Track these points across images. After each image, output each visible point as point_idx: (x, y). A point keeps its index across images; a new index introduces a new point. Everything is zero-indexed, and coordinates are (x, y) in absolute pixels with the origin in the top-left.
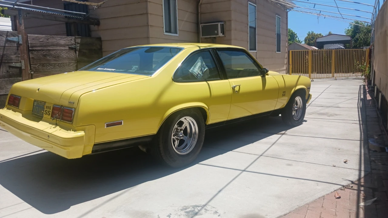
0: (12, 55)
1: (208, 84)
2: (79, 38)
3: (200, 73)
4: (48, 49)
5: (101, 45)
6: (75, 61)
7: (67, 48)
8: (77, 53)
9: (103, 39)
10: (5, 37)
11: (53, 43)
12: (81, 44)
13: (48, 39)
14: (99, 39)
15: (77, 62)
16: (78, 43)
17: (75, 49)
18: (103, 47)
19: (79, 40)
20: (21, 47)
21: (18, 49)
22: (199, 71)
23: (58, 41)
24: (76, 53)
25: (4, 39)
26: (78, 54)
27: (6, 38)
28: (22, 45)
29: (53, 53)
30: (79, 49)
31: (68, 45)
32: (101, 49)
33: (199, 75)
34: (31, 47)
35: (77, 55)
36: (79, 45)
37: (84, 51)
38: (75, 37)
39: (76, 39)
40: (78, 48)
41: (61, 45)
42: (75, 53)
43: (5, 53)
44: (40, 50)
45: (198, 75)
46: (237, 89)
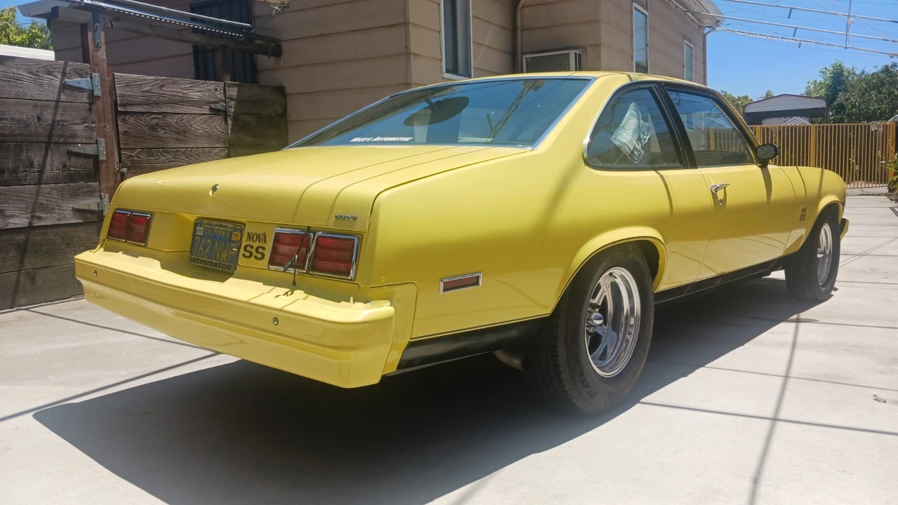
0: (77, 124)
1: (662, 176)
2: (233, 86)
3: (639, 147)
4: (161, 110)
5: (286, 106)
6: (225, 143)
7: (206, 110)
8: (230, 122)
9: (288, 90)
10: (60, 77)
11: (173, 96)
12: (240, 101)
13: (162, 86)
14: (280, 90)
15: (230, 145)
16: (232, 99)
17: (225, 112)
18: (290, 110)
19: (233, 92)
20: (99, 103)
21: (90, 110)
22: (635, 142)
23: (185, 92)
24: (226, 122)
25: (57, 82)
26: (232, 126)
27: (62, 80)
28: (101, 100)
29: (172, 120)
30: (234, 113)
31: (208, 103)
32: (284, 115)
33: (636, 153)
34: (121, 105)
35: (230, 127)
36: (232, 103)
37: (247, 118)
38: (225, 84)
39: (227, 88)
40: (232, 110)
41: (193, 101)
42: (223, 123)
43: (58, 118)
44: (143, 113)
45: (632, 152)
46: (720, 195)
